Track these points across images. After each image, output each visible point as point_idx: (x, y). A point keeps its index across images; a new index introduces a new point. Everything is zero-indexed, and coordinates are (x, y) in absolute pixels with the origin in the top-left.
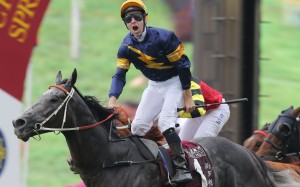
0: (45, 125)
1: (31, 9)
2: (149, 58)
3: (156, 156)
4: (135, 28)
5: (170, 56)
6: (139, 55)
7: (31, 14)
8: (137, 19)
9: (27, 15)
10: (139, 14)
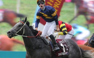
0: (17, 34)
1: (58, 6)
2: (46, 15)
3: (49, 43)
4: (42, 6)
5: (52, 15)
6: (43, 15)
7: (58, 7)
8: (42, 4)
9: (57, 7)
10: (43, 2)
